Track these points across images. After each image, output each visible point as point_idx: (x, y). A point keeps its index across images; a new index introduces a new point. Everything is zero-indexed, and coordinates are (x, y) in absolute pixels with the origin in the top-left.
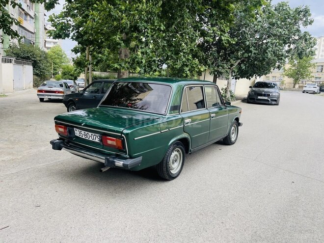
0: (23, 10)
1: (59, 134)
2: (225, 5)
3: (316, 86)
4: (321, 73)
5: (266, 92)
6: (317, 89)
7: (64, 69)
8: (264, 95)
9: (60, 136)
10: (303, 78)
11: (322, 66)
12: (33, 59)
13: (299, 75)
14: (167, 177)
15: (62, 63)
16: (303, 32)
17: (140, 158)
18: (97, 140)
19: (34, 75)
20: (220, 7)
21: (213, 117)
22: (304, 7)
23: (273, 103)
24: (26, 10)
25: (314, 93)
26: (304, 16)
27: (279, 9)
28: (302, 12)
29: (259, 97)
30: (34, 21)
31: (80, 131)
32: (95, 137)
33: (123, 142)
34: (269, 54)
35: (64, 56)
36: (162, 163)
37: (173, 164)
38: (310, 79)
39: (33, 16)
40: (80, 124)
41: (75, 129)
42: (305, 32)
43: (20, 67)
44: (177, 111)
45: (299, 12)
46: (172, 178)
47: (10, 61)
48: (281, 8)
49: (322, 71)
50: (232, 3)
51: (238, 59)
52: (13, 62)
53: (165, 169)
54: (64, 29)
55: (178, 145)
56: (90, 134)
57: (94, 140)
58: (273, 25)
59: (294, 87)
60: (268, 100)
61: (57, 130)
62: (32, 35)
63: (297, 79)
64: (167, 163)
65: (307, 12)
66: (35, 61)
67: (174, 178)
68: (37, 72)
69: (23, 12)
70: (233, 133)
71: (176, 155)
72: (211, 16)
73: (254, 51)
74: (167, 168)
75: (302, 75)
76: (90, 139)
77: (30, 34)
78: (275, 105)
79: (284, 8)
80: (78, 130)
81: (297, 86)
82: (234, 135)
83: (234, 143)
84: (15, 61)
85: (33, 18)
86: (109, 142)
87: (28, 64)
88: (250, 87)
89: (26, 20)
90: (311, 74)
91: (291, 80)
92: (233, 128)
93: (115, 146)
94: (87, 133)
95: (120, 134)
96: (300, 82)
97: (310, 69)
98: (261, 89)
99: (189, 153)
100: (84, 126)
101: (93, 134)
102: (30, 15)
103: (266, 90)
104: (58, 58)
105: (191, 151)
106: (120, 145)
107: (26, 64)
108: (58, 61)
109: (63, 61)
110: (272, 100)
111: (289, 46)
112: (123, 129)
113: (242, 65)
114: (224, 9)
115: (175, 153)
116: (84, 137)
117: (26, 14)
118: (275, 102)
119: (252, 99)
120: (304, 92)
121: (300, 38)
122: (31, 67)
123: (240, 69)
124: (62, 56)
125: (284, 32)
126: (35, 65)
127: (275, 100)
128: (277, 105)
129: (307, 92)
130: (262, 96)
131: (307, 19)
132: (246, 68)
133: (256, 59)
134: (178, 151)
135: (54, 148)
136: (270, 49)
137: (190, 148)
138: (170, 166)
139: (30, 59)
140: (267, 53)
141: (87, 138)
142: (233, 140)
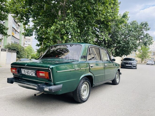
0: (15, 29)
1: (13, 74)
2: (107, 23)
3: (153, 61)
4: (154, 56)
5: (130, 62)
6: (153, 63)
7: (32, 55)
8: (129, 64)
9: (14, 75)
10: (146, 58)
11: (154, 53)
12: (17, 50)
13: (143, 57)
14: (80, 101)
15: (32, 53)
16: (145, 34)
17: (61, 85)
18: (34, 75)
19: (17, 57)
20: (104, 24)
21: (106, 66)
22: (145, 22)
23: (134, 68)
24: (16, 29)
25: (152, 64)
26: (145, 26)
27: (133, 24)
28: (144, 24)
29: (127, 65)
30: (19, 34)
31: (24, 70)
32: (33, 73)
33: (49, 73)
34: (131, 45)
35: (32, 50)
36: (76, 90)
37: (83, 92)
38: (149, 58)
39: (19, 32)
40: (24, 65)
41: (22, 69)
42: (147, 33)
43: (10, 53)
44: (85, 59)
45: (143, 24)
46: (83, 101)
47: (6, 51)
48: (133, 23)
49: (154, 55)
50: (110, 22)
51: (115, 47)
52: (7, 51)
53: (78, 95)
54: (30, 32)
55: (86, 80)
56: (30, 71)
57: (32, 75)
58: (130, 31)
59: (142, 62)
60: (131, 67)
61: (12, 71)
62: (18, 40)
63: (143, 59)
64: (79, 91)
65: (146, 24)
66: (18, 51)
67: (84, 102)
68: (19, 56)
69: (15, 30)
70: (117, 78)
71: (85, 87)
72: (100, 27)
73: (122, 43)
74: (79, 95)
75: (145, 57)
76: (30, 75)
77: (17, 40)
78: (135, 69)
79: (135, 23)
80: (23, 69)
81: (143, 62)
82: (118, 79)
83: (118, 84)
84: (8, 51)
85: (19, 33)
86: (41, 74)
87: (14, 52)
88: (122, 60)
89: (16, 33)
90: (150, 57)
91: (140, 59)
92: (117, 75)
93: (44, 76)
94: (28, 70)
95: (47, 69)
96: (144, 60)
97: (149, 54)
98: (127, 61)
99: (93, 86)
100: (26, 66)
101: (32, 71)
102: (17, 31)
103: (130, 61)
104: (30, 51)
105: (94, 85)
106: (47, 75)
107: (13, 52)
108: (29, 52)
109: (32, 52)
110: (133, 66)
111: (139, 41)
112: (49, 65)
113: (117, 50)
114: (106, 25)
115: (84, 85)
116: (26, 74)
117: (16, 31)
118: (134, 67)
119: (124, 66)
120: (147, 64)
121: (144, 37)
122: (16, 54)
123: (116, 51)
124: (31, 50)
125: (136, 34)
126: (18, 53)
127: (135, 66)
128: (136, 69)
129: (149, 64)
130: (128, 64)
131: (147, 28)
132: (119, 51)
133: (123, 47)
134: (86, 84)
135: (8, 82)
136: (130, 42)
137: (94, 83)
138: (81, 93)
139: (16, 50)
140: (129, 44)
141: (28, 74)
142: (118, 82)
